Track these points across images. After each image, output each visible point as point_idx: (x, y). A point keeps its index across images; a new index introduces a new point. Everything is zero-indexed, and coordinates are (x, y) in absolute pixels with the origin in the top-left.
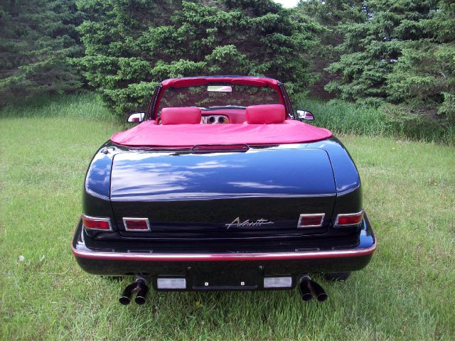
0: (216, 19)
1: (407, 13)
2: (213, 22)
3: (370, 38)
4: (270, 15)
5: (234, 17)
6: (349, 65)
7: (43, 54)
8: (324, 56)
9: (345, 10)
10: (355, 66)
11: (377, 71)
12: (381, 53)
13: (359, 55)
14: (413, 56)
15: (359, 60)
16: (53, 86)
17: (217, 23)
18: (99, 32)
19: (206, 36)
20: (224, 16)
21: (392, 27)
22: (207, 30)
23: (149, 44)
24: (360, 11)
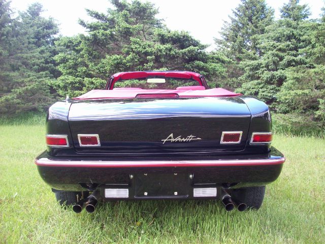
0: (154, 50)
1: (288, 52)
2: (151, 52)
3: (263, 69)
4: (192, 47)
5: (166, 49)
6: (248, 89)
7: (29, 81)
8: (230, 85)
9: (244, 53)
10: (253, 90)
11: (269, 93)
12: (271, 80)
13: (256, 82)
14: (295, 76)
15: (255, 85)
16: (36, 105)
17: (155, 53)
18: (70, 61)
19: (147, 62)
20: (160, 47)
21: (278, 62)
22: (148, 57)
23: (106, 68)
24: (254, 54)
